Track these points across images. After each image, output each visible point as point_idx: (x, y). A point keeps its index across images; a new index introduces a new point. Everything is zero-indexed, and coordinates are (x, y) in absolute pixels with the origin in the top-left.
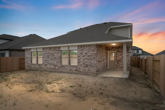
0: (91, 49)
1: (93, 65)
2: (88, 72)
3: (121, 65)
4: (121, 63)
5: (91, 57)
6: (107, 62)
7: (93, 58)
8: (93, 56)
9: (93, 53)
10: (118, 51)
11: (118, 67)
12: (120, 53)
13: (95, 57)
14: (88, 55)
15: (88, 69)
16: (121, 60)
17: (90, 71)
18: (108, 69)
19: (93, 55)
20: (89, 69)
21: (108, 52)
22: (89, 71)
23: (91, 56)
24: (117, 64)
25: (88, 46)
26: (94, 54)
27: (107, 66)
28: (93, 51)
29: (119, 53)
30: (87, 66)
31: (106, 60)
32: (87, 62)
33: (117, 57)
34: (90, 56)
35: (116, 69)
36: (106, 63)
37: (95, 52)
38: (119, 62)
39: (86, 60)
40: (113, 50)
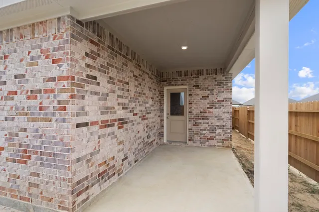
0: (44, 45)
1: (57, 150)
2: (34, 190)
3: (204, 132)
4: (207, 125)
5: (45, 103)
6: (162, 120)
7: (56, 104)
8: (52, 91)
9: (56, 71)
10: (197, 87)
11: (196, 138)
12: (201, 92)
13: (64, 96)
14: (28, 86)
15: (32, 174)
16: (206, 115)
17: (42, 186)
18: (164, 144)
19: (51, 85)
20: (38, 175)
21: (165, 89)
22: (37, 186)
23: (46, 91)
24: (194, 128)
25: (28, 32)
26: (61, 79)
27: (161, 135)
28: (54, 62)
29: (198, 91)
30: (24, 156)
31: (159, 114)
32: (25, 130)
33: (193, 106)
34: (40, 91)
35: (190, 143)
36: (158, 126)
37: (65, 69)
38: (200, 121)
39: (22, 122)
40: (179, 83)
